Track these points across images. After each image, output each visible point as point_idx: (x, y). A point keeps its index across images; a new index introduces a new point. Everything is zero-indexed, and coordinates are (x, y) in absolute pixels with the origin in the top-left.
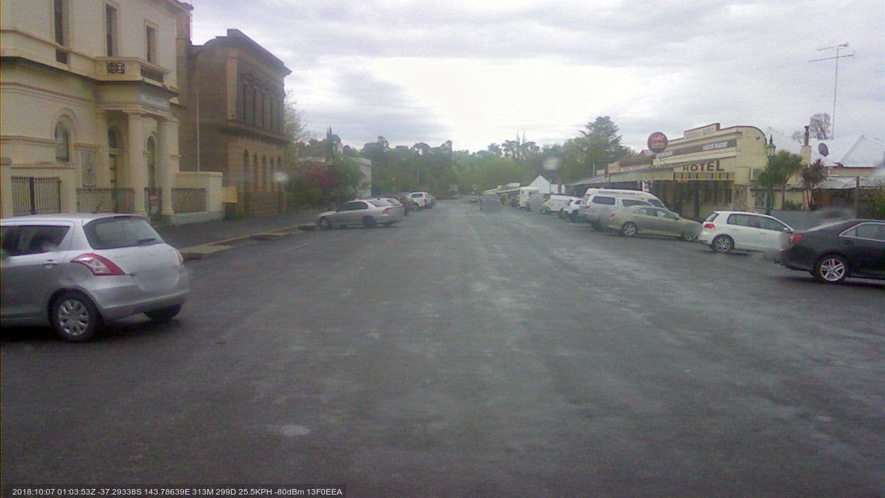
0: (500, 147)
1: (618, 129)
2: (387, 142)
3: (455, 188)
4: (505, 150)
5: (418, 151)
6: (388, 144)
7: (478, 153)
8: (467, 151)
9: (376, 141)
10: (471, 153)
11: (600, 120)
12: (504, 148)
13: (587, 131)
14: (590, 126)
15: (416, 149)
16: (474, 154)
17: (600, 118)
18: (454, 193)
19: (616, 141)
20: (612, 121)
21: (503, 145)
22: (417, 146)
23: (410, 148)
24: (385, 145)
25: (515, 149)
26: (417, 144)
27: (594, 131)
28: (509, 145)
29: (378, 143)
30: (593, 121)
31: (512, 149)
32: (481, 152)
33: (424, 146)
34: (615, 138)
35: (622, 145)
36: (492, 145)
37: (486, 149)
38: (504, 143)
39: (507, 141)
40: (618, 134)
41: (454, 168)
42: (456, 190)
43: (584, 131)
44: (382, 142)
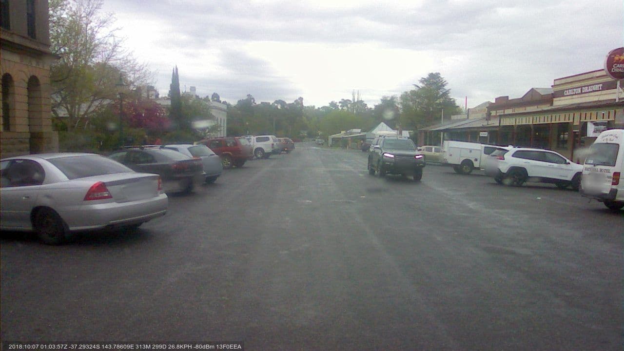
0: (338, 104)
1: (447, 83)
2: (253, 99)
3: (305, 133)
4: (341, 106)
5: (277, 106)
6: (254, 101)
7: (322, 108)
8: (314, 106)
9: (245, 98)
10: (316, 108)
11: (432, 76)
12: (340, 104)
13: (421, 85)
14: (423, 81)
15: (276, 105)
16: (319, 108)
17: (432, 74)
18: (304, 137)
19: (445, 94)
20: (442, 77)
21: (340, 102)
22: (276, 102)
23: (271, 104)
24: (252, 101)
25: (349, 105)
26: (276, 101)
27: (426, 85)
28: (345, 102)
29: (247, 100)
30: (426, 76)
31: (347, 106)
32: (324, 107)
33: (282, 103)
34: (444, 91)
35: (451, 98)
36: (332, 102)
37: (328, 105)
38: (340, 100)
39: (343, 99)
40: (446, 87)
41: (304, 118)
42: (306, 135)
43: (418, 85)
44: (250, 99)
